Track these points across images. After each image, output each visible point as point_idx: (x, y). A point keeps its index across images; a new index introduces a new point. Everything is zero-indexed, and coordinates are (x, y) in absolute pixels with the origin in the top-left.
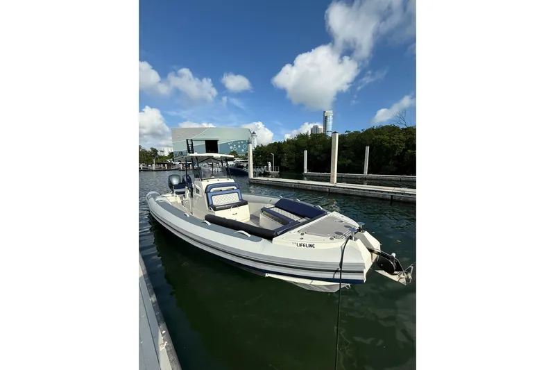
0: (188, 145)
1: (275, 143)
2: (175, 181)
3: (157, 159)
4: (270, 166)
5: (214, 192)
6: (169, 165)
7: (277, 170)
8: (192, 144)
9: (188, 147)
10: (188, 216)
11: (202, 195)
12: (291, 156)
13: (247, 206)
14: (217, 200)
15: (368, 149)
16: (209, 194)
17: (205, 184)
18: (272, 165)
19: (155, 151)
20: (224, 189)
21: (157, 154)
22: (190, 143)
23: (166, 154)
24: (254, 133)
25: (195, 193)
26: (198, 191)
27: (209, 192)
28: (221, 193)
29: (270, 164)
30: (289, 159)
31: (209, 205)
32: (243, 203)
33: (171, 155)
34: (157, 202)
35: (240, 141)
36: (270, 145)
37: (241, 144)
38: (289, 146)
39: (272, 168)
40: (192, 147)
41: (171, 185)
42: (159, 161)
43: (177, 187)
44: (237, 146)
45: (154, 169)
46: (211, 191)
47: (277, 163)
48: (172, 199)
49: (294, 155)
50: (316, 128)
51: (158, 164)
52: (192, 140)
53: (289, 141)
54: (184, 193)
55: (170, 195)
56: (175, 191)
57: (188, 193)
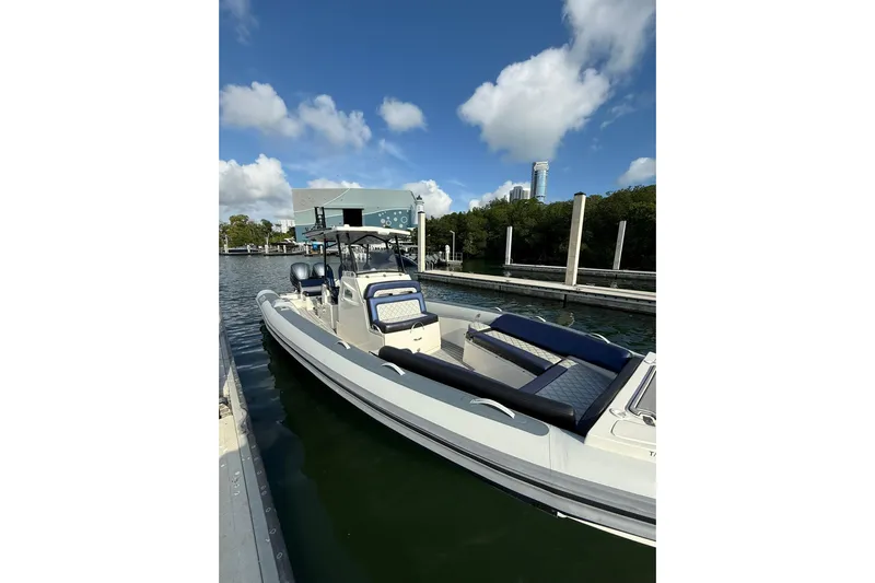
0: (317, 216)
1: (454, 214)
2: (302, 274)
3: (271, 237)
4: (448, 251)
5: (380, 297)
6: (291, 246)
7: (459, 259)
8: (323, 215)
9: (317, 219)
10: (348, 347)
11: (357, 300)
12: (479, 236)
13: (437, 324)
14: (386, 313)
15: (623, 225)
16: (371, 301)
17: (363, 281)
18: (451, 250)
19: (268, 225)
20: (396, 291)
21: (271, 230)
22: (320, 212)
23: (285, 230)
24: (419, 198)
25: (342, 297)
26: (348, 294)
27: (372, 297)
28: (391, 299)
29: (448, 247)
30: (476, 241)
31: (371, 322)
32: (429, 319)
33: (292, 231)
34: (278, 309)
35: (397, 211)
36: (446, 217)
37: (399, 216)
38: (476, 219)
39: (451, 254)
40: (323, 219)
41: (295, 280)
42: (274, 240)
43: (306, 283)
44: (392, 219)
45: (267, 252)
46: (376, 295)
47: (459, 247)
48: (299, 303)
49: (485, 235)
50: (519, 191)
51: (274, 244)
52: (323, 208)
53: (476, 212)
54: (320, 293)
55: (293, 296)
56: (302, 290)
57: (327, 295)
